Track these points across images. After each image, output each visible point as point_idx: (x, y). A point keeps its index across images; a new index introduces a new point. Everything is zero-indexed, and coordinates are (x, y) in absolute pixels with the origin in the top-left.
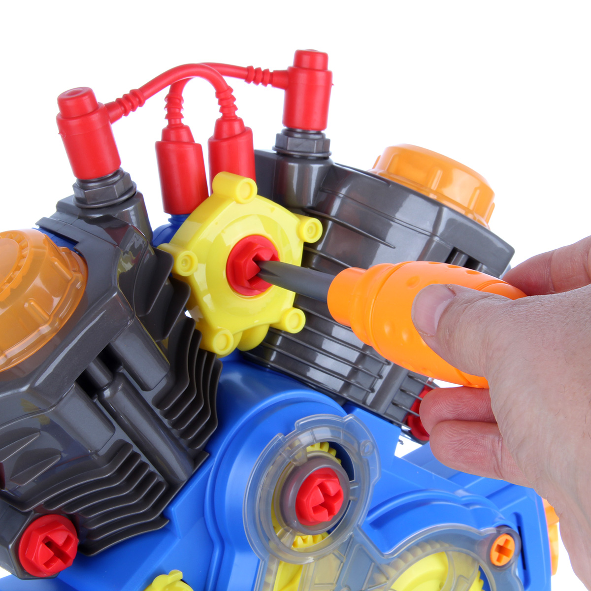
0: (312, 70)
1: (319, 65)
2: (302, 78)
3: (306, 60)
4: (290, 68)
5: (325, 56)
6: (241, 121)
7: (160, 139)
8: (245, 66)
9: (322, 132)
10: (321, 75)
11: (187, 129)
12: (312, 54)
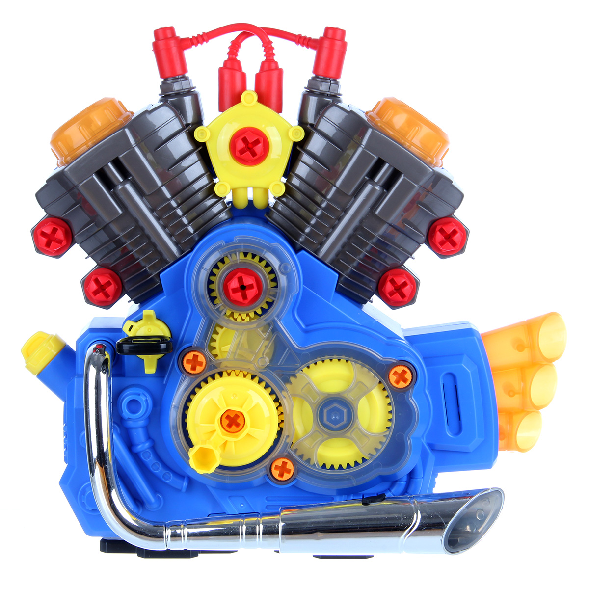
0: (333, 39)
1: (338, 37)
2: (326, 44)
3: (330, 32)
4: (321, 38)
5: (343, 33)
6: (276, 63)
7: (222, 66)
8: (297, 34)
9: (338, 80)
10: (338, 43)
11: (239, 62)
12: (335, 30)
